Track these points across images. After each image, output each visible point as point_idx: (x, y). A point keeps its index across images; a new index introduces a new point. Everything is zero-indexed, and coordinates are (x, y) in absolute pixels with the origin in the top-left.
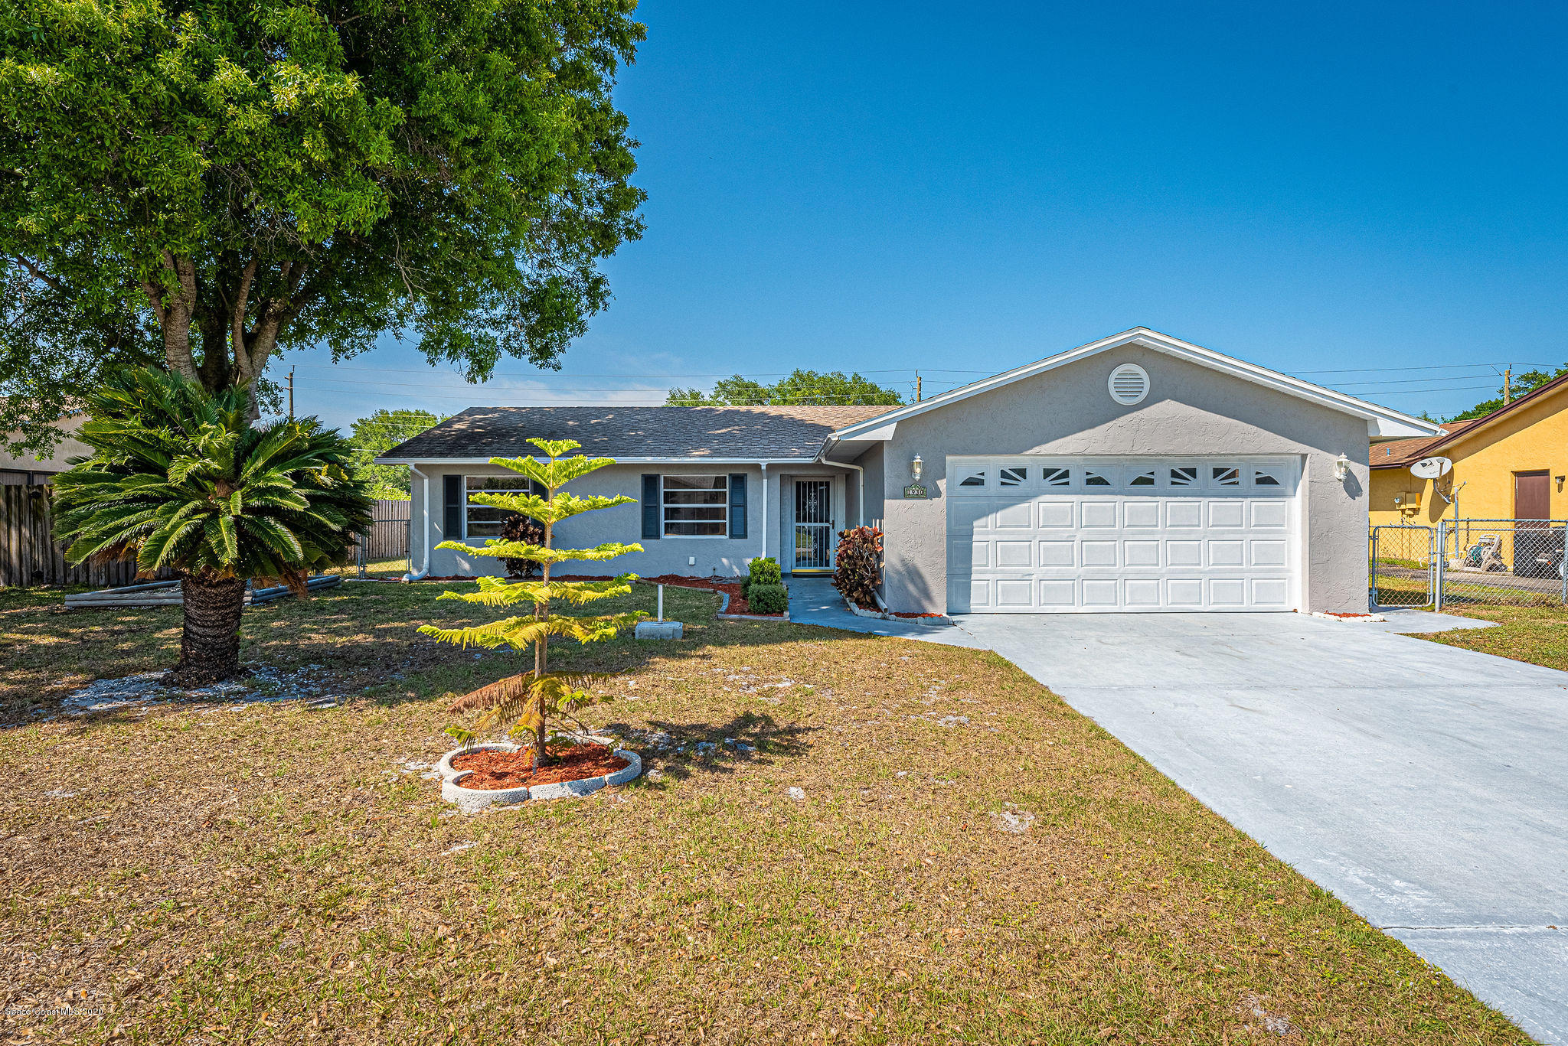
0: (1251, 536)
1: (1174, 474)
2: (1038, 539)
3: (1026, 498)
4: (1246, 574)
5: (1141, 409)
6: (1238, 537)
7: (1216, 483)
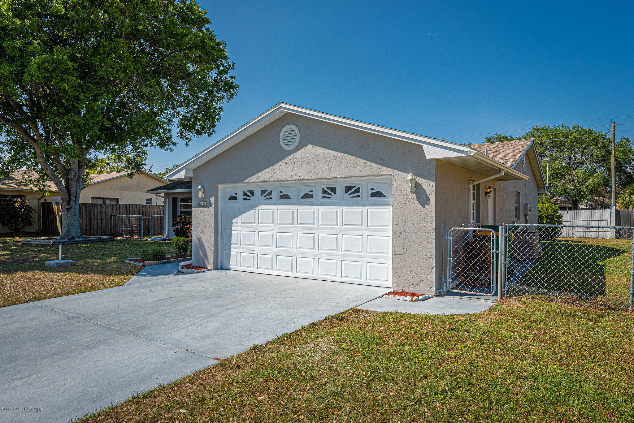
0: (368, 233)
1: (324, 192)
2: (258, 231)
3: (253, 207)
4: (364, 259)
5: (296, 152)
6: (359, 233)
7: (347, 196)
